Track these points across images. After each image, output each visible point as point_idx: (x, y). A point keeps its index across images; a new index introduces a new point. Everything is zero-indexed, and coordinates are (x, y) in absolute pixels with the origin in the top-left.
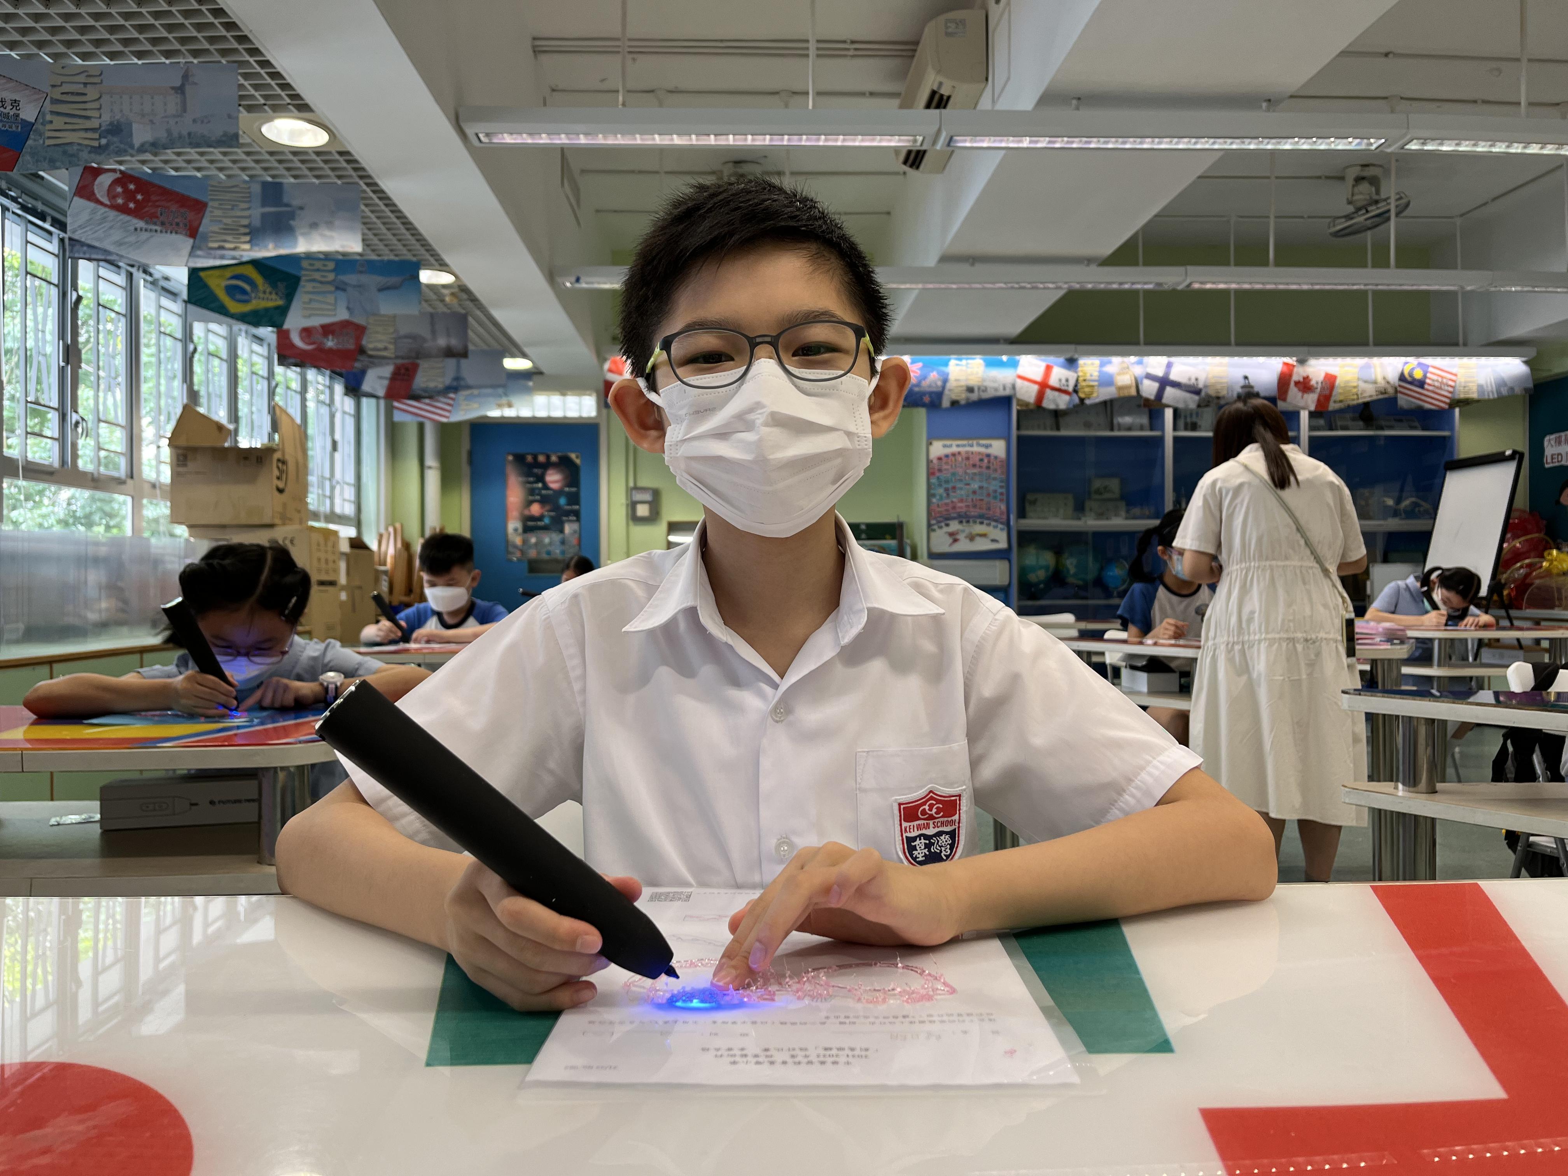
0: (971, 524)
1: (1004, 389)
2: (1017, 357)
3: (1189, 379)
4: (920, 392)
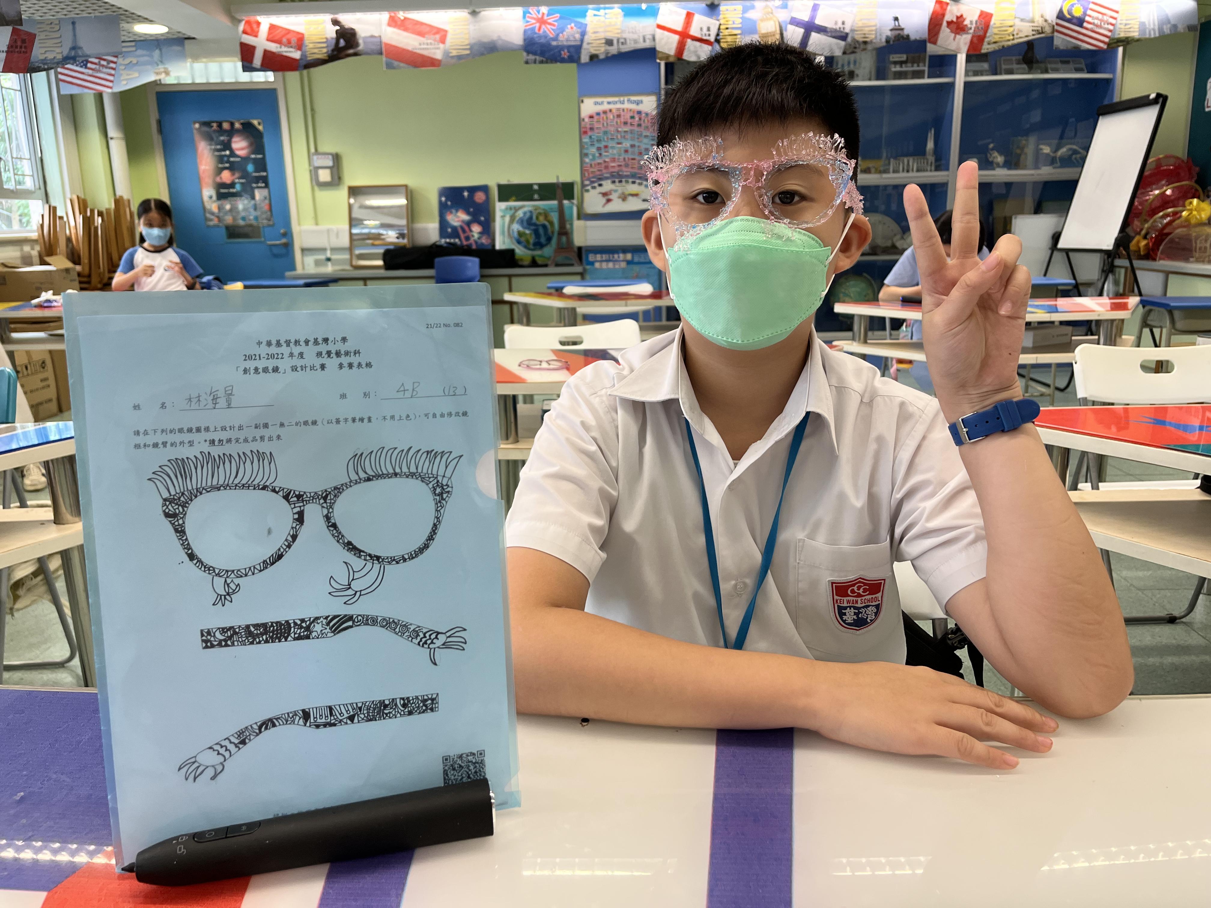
0: (624, 183)
1: (644, 41)
2: (658, 5)
3: (836, 23)
4: (557, 46)
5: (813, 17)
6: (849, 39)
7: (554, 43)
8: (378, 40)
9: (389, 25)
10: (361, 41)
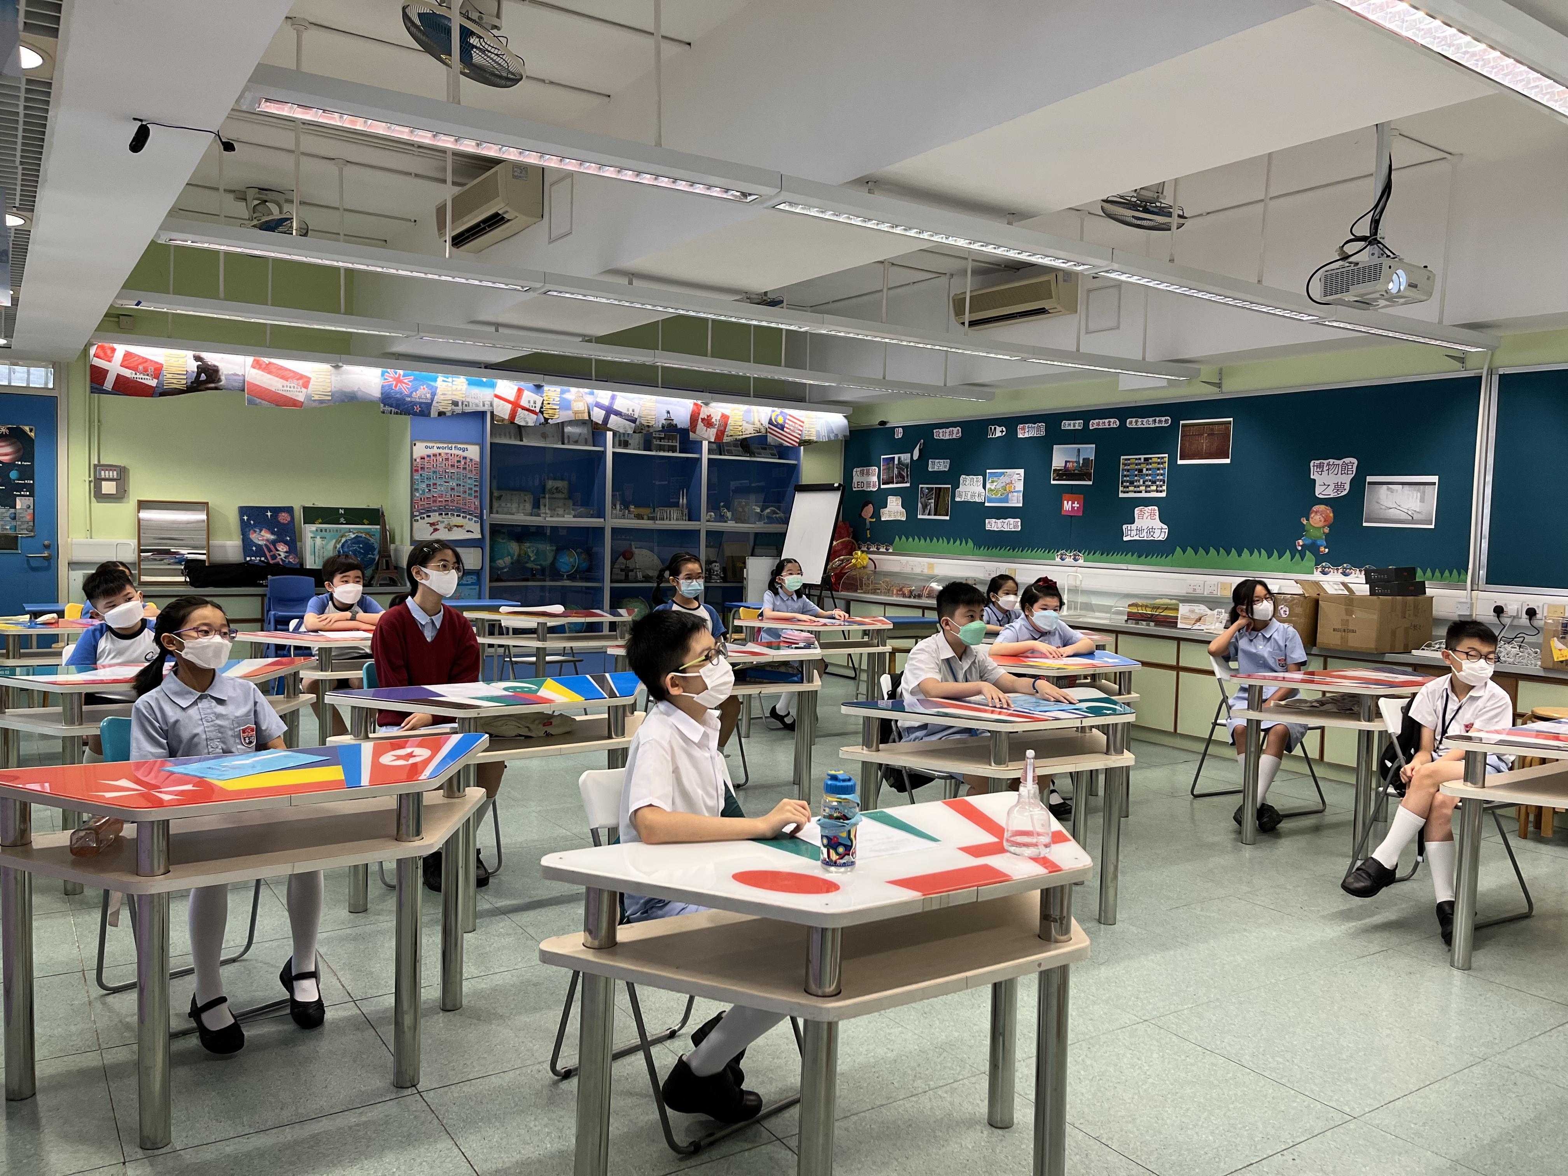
0: (449, 516)
1: (484, 405)
2: (495, 380)
3: (628, 410)
4: (411, 402)
5: (612, 403)
6: (638, 423)
7: (409, 399)
8: (242, 378)
9: (253, 367)
10: (223, 378)
